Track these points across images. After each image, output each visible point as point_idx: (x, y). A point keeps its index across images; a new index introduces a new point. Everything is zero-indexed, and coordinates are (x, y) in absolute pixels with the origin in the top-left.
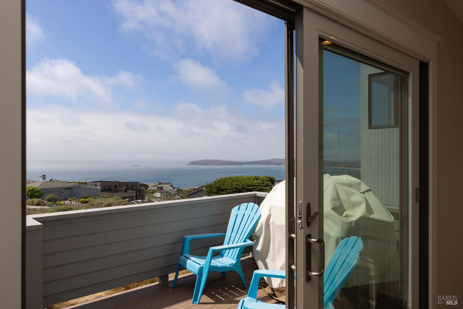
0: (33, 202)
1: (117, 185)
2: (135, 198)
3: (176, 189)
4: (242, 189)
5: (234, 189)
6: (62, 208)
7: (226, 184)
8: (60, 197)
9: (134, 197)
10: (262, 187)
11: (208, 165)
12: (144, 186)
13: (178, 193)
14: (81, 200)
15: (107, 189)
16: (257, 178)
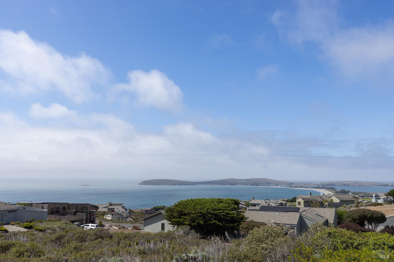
1: (66, 206)
2: (84, 222)
3: (128, 211)
4: (207, 213)
5: (198, 213)
7: (188, 207)
8: (2, 221)
9: (84, 220)
10: (228, 211)
11: (160, 185)
12: (93, 208)
13: (130, 215)
14: (25, 224)
15: (55, 212)
16: (220, 201)
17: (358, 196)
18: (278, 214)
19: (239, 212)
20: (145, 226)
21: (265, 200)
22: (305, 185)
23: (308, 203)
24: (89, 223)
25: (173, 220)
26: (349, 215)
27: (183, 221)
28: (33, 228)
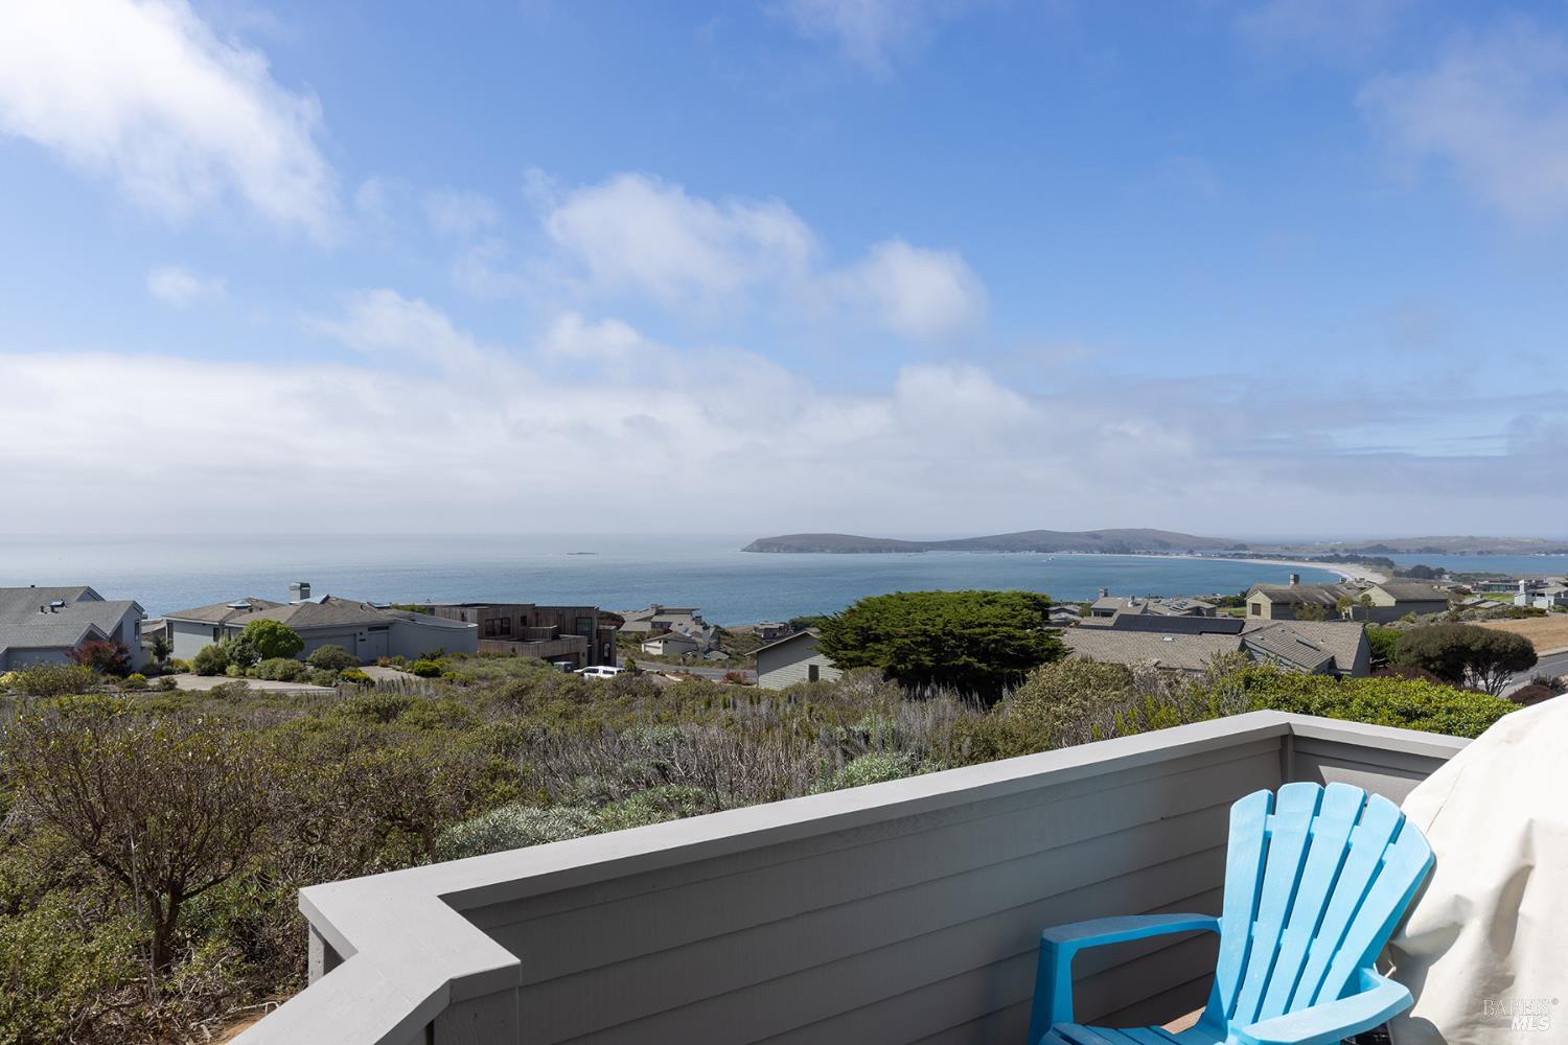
0: (272, 670)
1: (530, 615)
2: (584, 660)
3: (712, 631)
4: (945, 634)
5: (915, 635)
6: (377, 700)
7: (886, 618)
8: (355, 655)
9: (584, 655)
10: (1011, 629)
11: (812, 552)
12: (610, 621)
13: (718, 643)
14: (420, 664)
15: (498, 631)
16: (989, 600)
17: (1470, 587)
18: (1170, 639)
19: (1046, 631)
20: (759, 674)
21: (1133, 598)
22: (1290, 551)
23: (1285, 608)
24: (598, 665)
25: (841, 653)
26: (1409, 644)
27: (873, 658)
28: (440, 676)
